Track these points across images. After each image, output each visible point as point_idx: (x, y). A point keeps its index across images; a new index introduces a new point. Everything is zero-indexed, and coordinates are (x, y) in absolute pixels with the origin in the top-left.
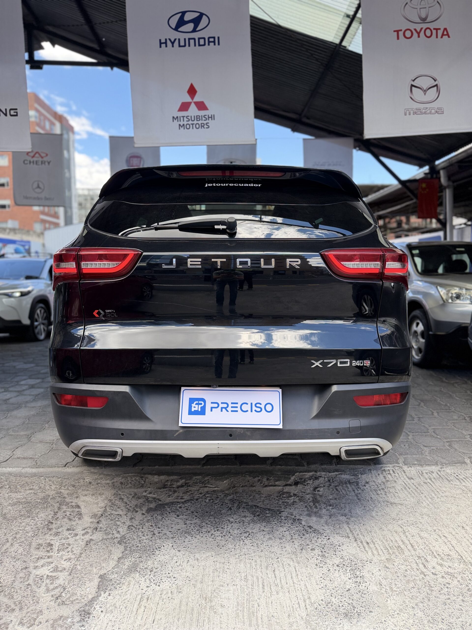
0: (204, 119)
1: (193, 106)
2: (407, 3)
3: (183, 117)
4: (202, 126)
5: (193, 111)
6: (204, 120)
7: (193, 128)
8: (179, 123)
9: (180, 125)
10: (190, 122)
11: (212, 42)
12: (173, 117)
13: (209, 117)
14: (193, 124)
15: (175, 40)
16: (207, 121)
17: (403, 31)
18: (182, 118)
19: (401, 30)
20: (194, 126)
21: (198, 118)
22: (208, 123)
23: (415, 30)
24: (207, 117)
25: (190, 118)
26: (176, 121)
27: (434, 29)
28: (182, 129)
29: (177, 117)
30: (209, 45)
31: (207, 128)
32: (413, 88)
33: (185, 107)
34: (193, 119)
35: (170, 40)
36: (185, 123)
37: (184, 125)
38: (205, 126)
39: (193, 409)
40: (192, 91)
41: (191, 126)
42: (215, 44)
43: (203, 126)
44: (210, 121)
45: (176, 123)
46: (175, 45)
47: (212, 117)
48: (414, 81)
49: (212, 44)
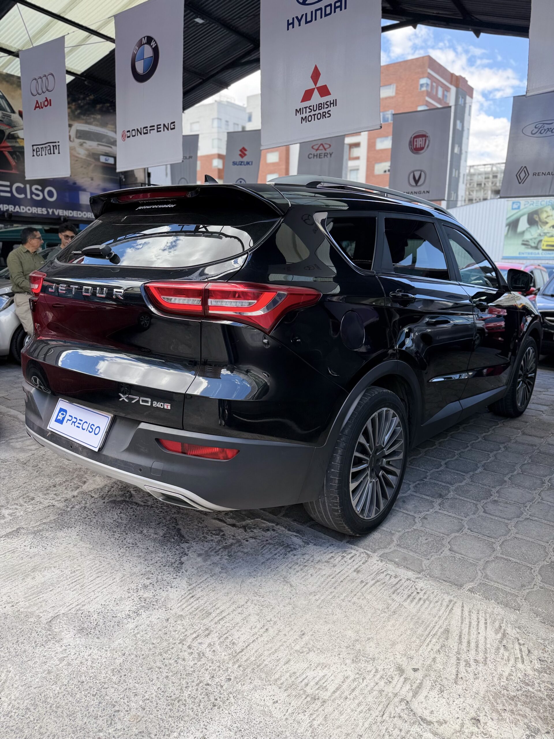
0: (326, 106)
1: (316, 93)
3: (306, 108)
4: (323, 115)
5: (316, 99)
6: (326, 108)
8: (302, 115)
9: (302, 118)
10: (313, 113)
12: (296, 110)
14: (314, 115)
16: (329, 109)
18: (304, 110)
20: (316, 116)
21: (320, 106)
22: (330, 111)
24: (329, 103)
25: (312, 108)
26: (298, 114)
28: (304, 122)
29: (300, 109)
31: (328, 117)
33: (308, 95)
34: (315, 109)
36: (308, 114)
37: (306, 117)
38: (327, 115)
39: (59, 418)
40: (316, 75)
41: (313, 117)
43: (325, 116)
44: (332, 108)
45: (299, 116)
47: (334, 103)
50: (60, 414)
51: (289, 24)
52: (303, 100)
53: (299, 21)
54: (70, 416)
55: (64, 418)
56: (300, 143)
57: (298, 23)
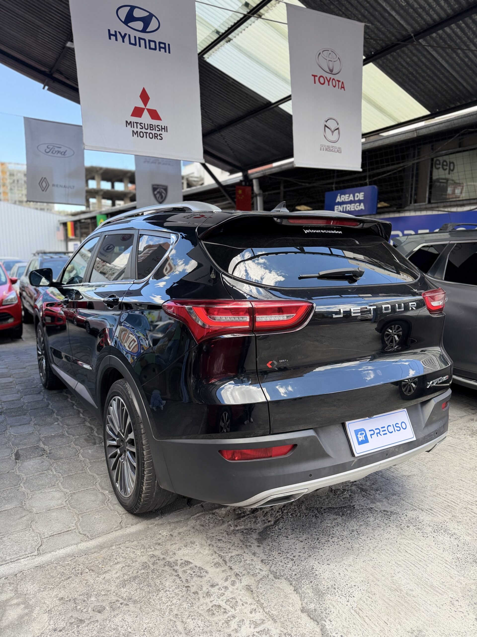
0: (157, 129)
2: (320, 53)
3: (137, 123)
4: (155, 136)
5: (146, 118)
6: (158, 131)
7: (146, 137)
8: (133, 129)
9: (133, 131)
10: (144, 130)
11: (162, 48)
12: (127, 122)
13: (162, 129)
14: (146, 133)
15: (125, 34)
16: (160, 132)
17: (318, 76)
18: (135, 124)
19: (317, 76)
21: (151, 127)
22: (162, 134)
23: (326, 78)
24: (160, 127)
25: (143, 125)
26: (129, 127)
27: (337, 81)
28: (136, 136)
29: (131, 122)
30: (160, 50)
31: (160, 139)
32: (326, 128)
33: (137, 112)
34: (146, 128)
35: (120, 33)
36: (139, 130)
37: (137, 132)
38: (159, 137)
39: (360, 440)
40: (145, 97)
41: (145, 134)
42: (165, 51)
43: (157, 137)
44: (163, 132)
45: (130, 129)
46: (125, 40)
47: (165, 129)
48: (326, 121)
49: (163, 50)
50: (359, 436)
51: (110, 35)
52: (134, 115)
53: (123, 38)
54: (370, 431)
55: (366, 436)
56: (135, 155)
57: (121, 39)
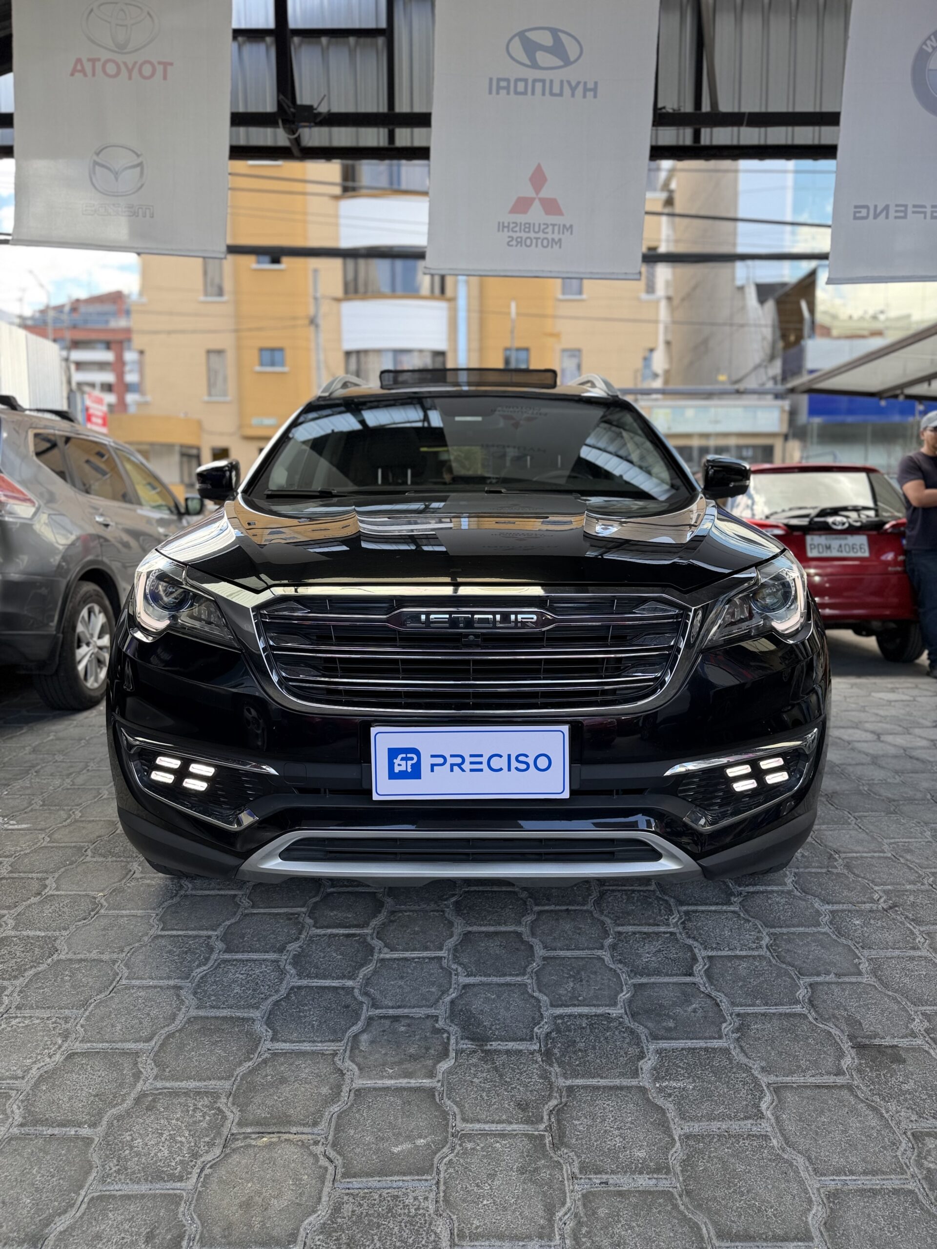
1: (537, 206)
20: (540, 241)
